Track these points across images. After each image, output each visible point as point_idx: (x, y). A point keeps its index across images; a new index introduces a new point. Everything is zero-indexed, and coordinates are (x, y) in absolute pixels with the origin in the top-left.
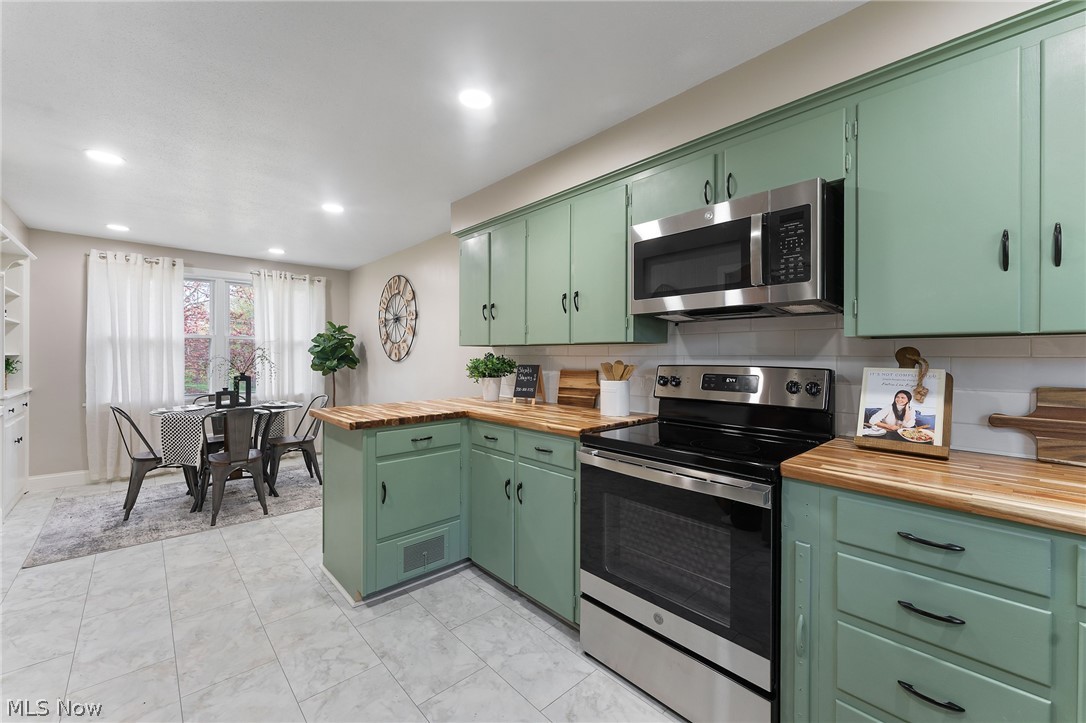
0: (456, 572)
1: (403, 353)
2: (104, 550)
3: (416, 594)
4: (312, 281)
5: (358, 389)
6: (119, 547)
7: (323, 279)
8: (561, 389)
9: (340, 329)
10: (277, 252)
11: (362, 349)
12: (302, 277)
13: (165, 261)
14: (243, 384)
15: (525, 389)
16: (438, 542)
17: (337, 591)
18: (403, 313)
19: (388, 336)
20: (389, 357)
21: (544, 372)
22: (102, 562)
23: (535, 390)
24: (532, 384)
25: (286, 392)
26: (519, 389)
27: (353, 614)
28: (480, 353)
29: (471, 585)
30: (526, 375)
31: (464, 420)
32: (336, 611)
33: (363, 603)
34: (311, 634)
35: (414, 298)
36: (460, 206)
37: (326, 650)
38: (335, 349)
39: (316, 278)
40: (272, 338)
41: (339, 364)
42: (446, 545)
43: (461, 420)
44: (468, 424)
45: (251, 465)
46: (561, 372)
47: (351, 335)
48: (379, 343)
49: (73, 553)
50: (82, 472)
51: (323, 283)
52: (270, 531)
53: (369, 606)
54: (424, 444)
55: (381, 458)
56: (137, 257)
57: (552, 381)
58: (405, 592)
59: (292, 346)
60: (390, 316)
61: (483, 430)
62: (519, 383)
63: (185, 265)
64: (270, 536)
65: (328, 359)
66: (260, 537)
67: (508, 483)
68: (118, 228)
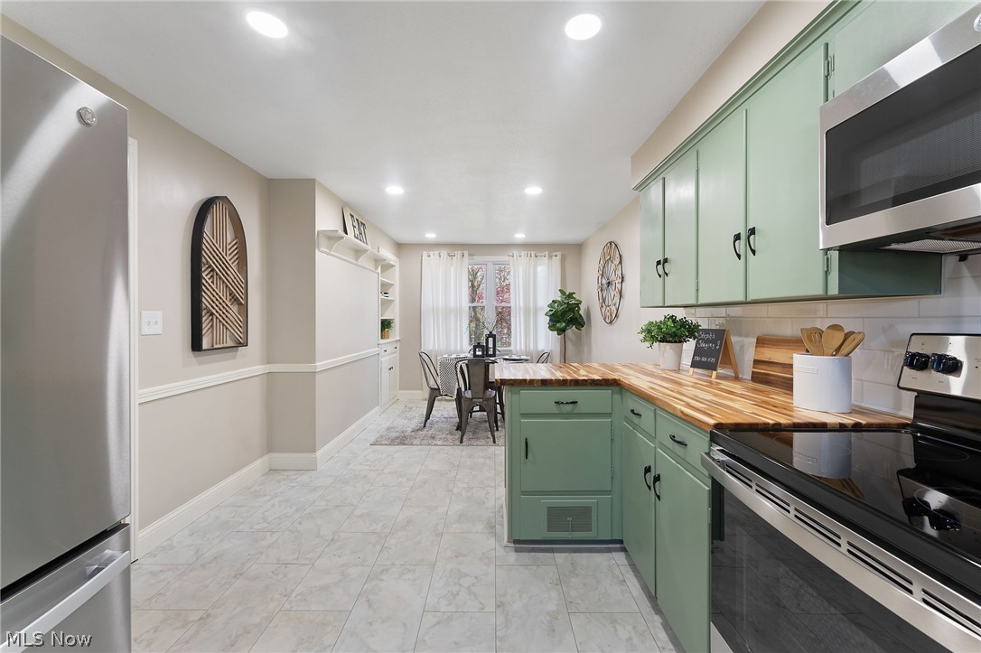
0: (609, 551)
1: (614, 316)
2: (404, 444)
3: (560, 557)
4: (550, 257)
5: (586, 348)
6: (412, 444)
7: (559, 254)
8: (756, 362)
9: (570, 296)
10: (520, 236)
11: (588, 312)
12: (543, 254)
13: (458, 253)
14: (491, 340)
15: (704, 359)
16: (585, 512)
17: (502, 525)
18: (612, 278)
19: (604, 301)
20: (605, 319)
21: (734, 339)
22: (400, 453)
23: (717, 361)
24: (715, 353)
25: (532, 348)
26: (698, 359)
27: (501, 552)
28: (659, 316)
29: (617, 571)
30: (707, 341)
31: (617, 388)
32: (491, 543)
33: (512, 545)
34: (465, 556)
35: (621, 262)
36: (637, 158)
37: (466, 575)
38: (564, 313)
39: (554, 254)
40: (522, 304)
41: (567, 325)
42: (594, 518)
43: (612, 388)
44: (621, 394)
45: (485, 403)
46: (757, 339)
47: (578, 300)
48: (598, 306)
49: (392, 442)
50: (421, 392)
51: (559, 258)
52: (490, 458)
53: (517, 550)
54: (569, 407)
55: (524, 415)
56: (444, 253)
57: (746, 351)
58: (552, 551)
59: (536, 310)
60: (604, 281)
61: (632, 403)
62: (697, 352)
63: (469, 255)
64: (488, 461)
65: (559, 322)
66: (481, 460)
67: (648, 470)
68: (431, 236)
